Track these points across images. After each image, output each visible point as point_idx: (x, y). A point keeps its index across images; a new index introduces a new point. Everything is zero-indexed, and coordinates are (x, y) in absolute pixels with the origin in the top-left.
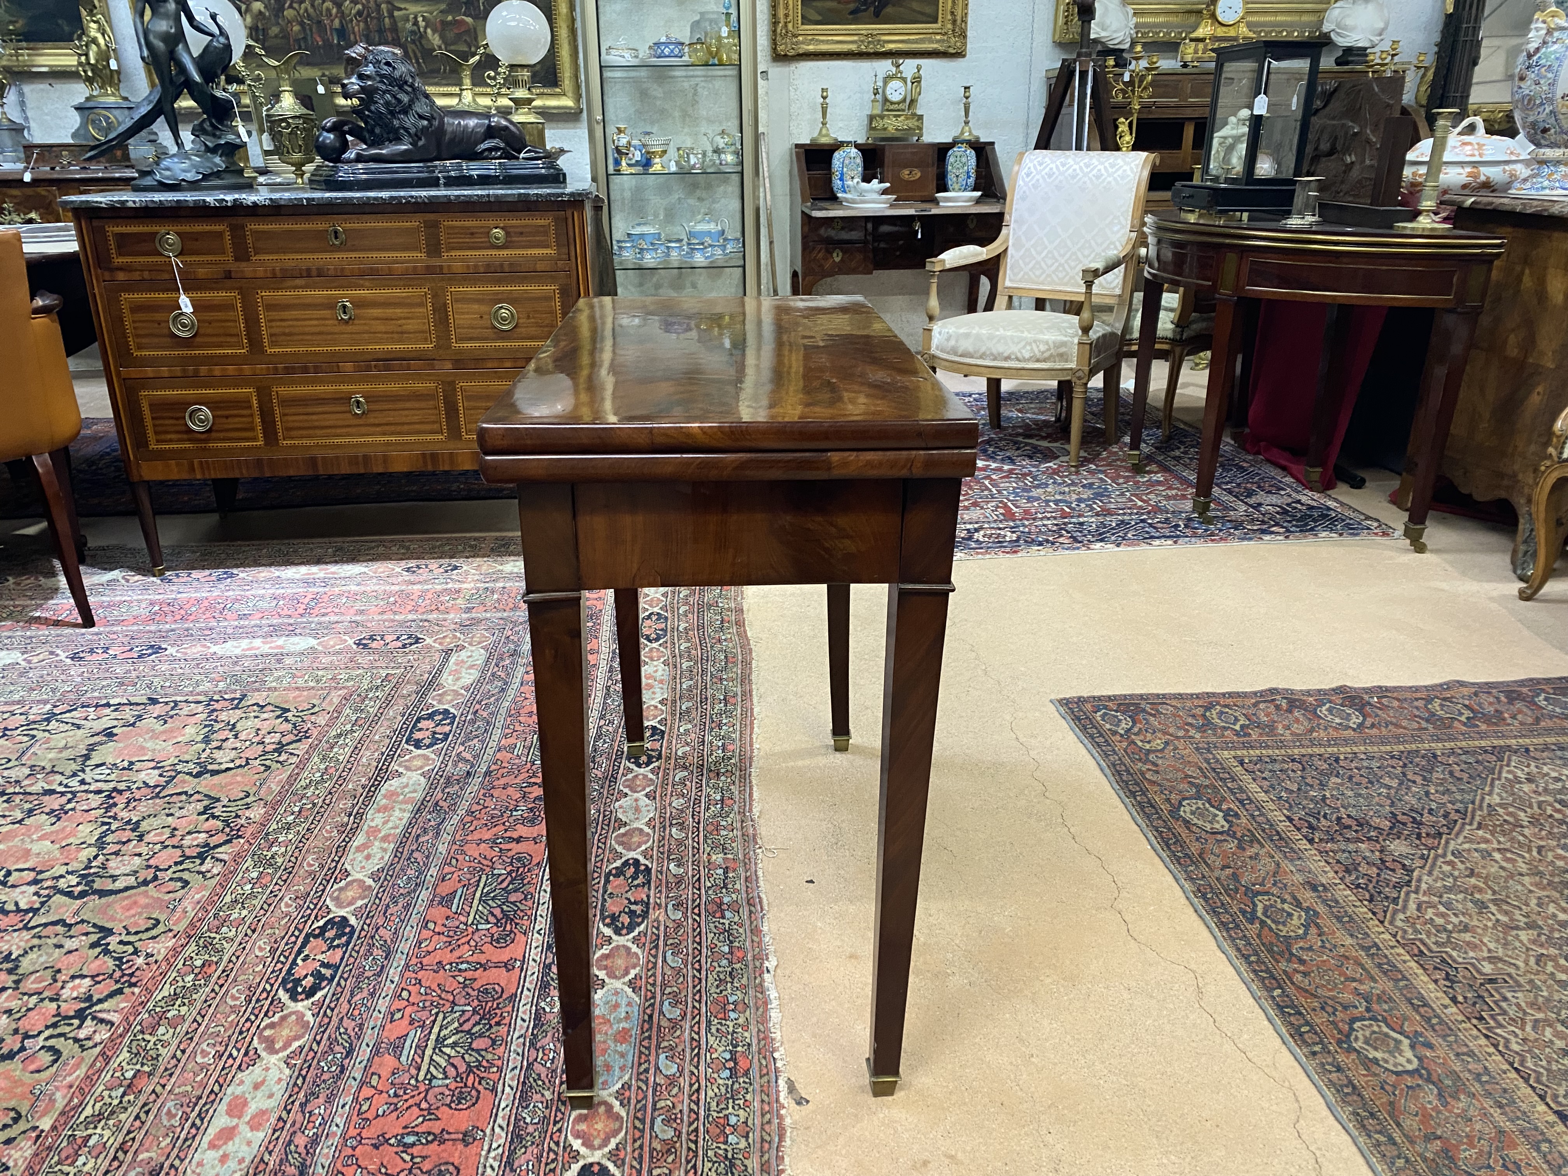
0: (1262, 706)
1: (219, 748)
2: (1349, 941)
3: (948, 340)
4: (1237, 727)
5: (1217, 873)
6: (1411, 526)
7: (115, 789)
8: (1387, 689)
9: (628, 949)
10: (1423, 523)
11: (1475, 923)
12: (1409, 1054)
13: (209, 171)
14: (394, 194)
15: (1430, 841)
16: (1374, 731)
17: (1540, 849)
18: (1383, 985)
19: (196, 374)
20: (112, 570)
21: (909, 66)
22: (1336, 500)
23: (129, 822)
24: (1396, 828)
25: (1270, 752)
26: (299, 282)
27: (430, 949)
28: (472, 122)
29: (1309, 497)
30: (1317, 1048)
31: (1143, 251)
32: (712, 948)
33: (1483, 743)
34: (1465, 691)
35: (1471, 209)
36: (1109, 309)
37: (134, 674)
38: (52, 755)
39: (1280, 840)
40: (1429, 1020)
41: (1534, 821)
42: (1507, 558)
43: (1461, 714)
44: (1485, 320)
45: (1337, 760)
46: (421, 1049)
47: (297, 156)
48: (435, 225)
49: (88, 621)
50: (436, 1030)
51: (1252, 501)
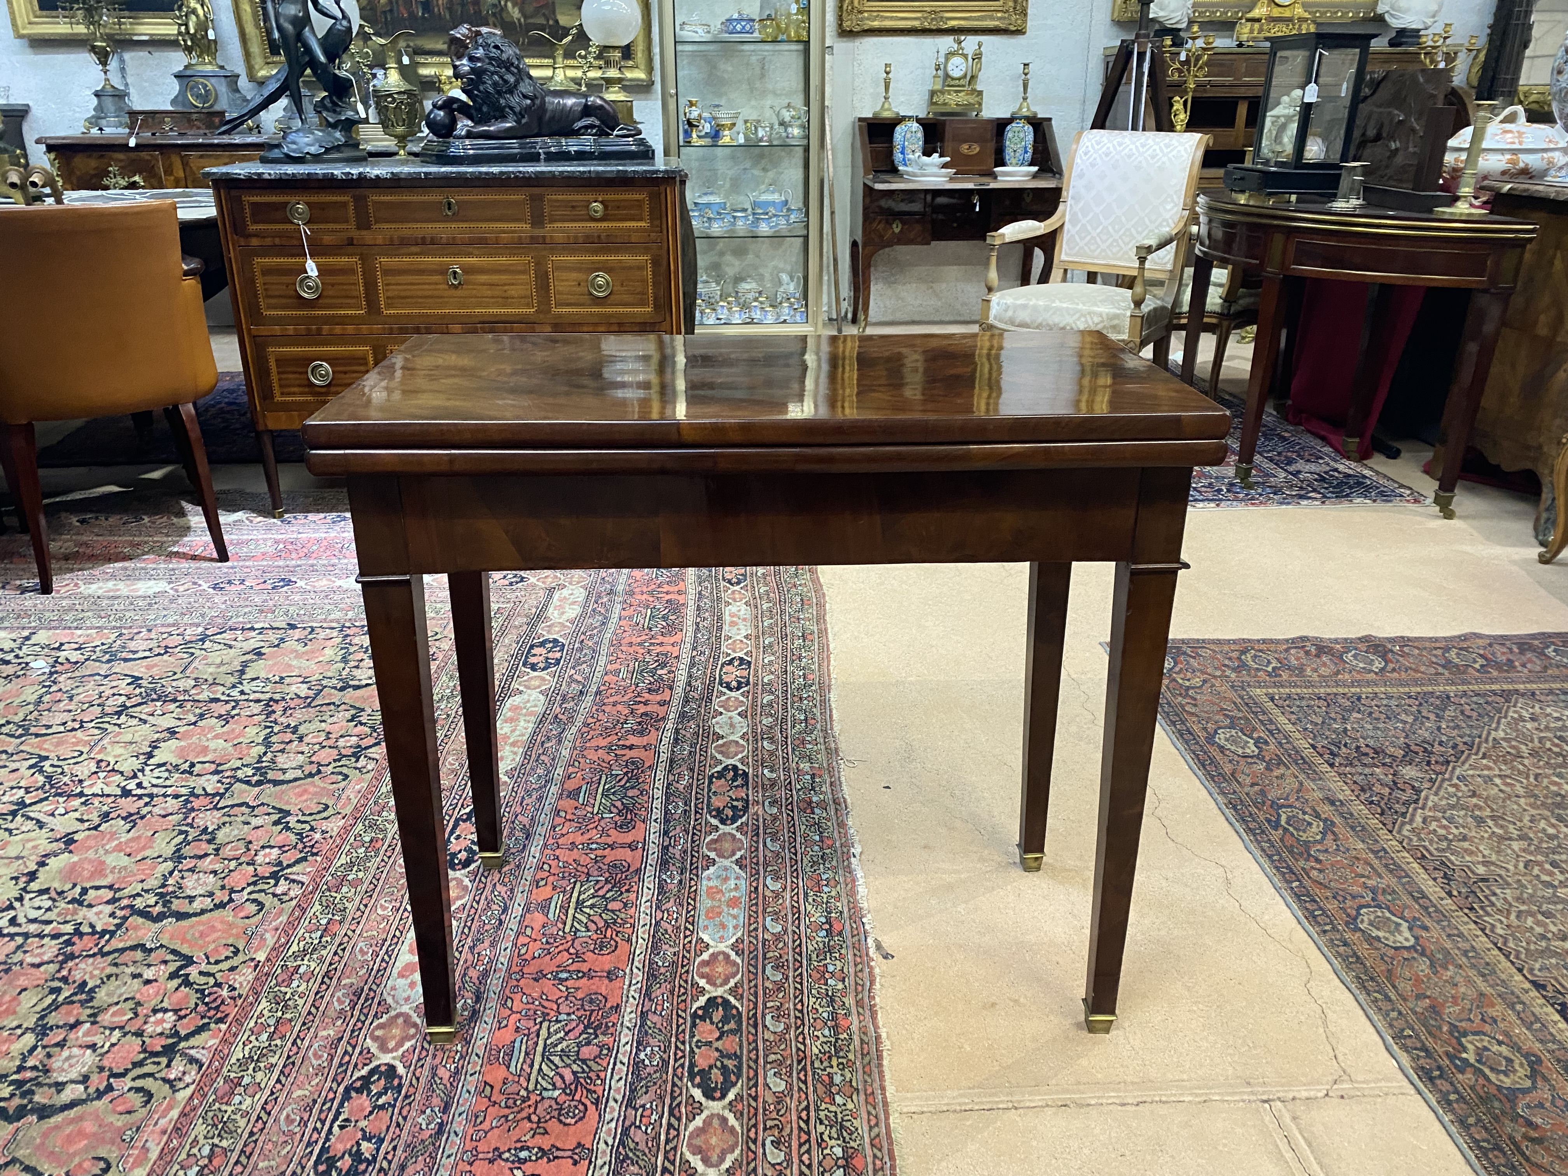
0: (1293, 651)
1: (357, 667)
2: (1361, 846)
3: (1006, 310)
4: (1270, 669)
5: (1247, 789)
6: (1441, 494)
7: (271, 699)
8: (1409, 639)
9: (733, 836)
10: (1452, 491)
11: (1473, 834)
12: (1407, 934)
13: (331, 145)
14: (504, 169)
15: (1438, 768)
16: (1395, 675)
17: (1536, 777)
18: (1388, 880)
19: (319, 332)
20: (235, 511)
21: (970, 43)
22: (1371, 469)
23: (288, 726)
24: (1408, 755)
25: (1299, 691)
26: (414, 249)
27: (564, 831)
28: (570, 102)
29: (1346, 466)
30: (1328, 928)
31: (1194, 229)
32: (805, 837)
33: (1494, 687)
34: (1480, 642)
35: (1509, 195)
36: (1160, 283)
37: (271, 603)
38: (211, 670)
39: (1305, 765)
40: (1426, 908)
41: (1534, 753)
42: (1531, 525)
43: (1475, 662)
44: (1518, 301)
45: (1359, 699)
46: (565, 909)
47: (400, 129)
48: (540, 198)
49: (223, 556)
50: (575, 895)
51: (1291, 469)
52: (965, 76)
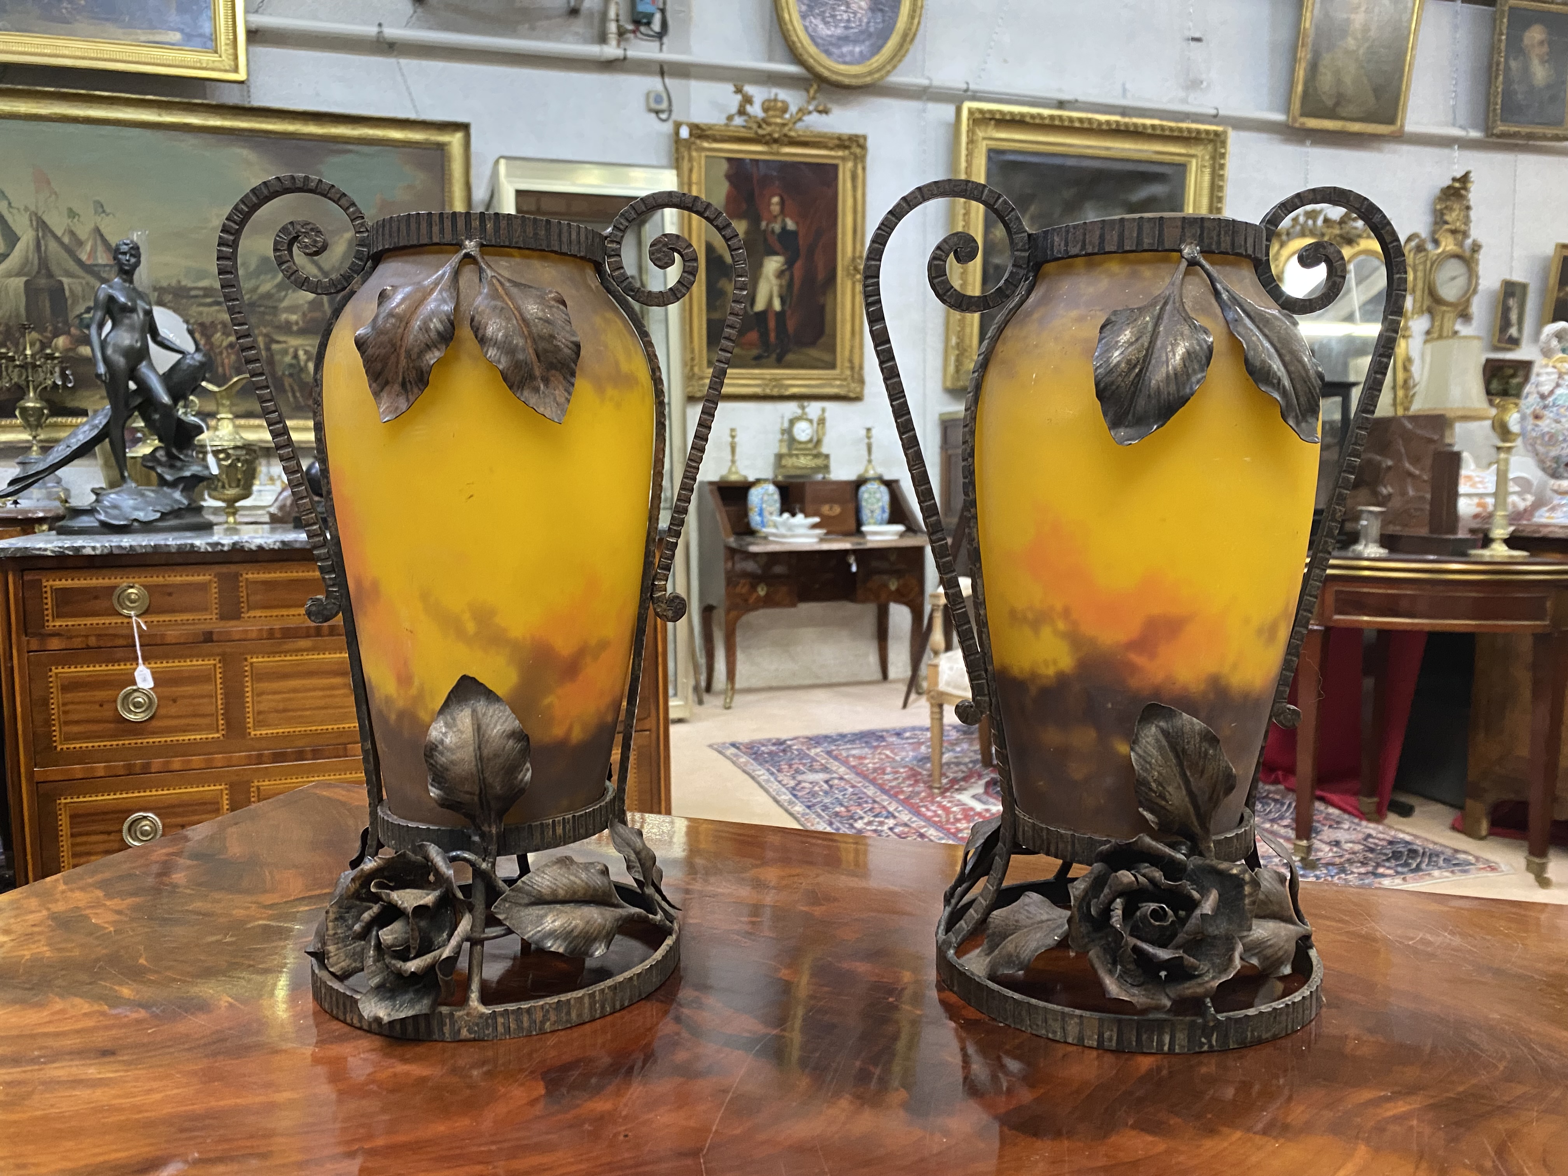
6: (1531, 858)
10: (1545, 856)
13: (169, 508)
19: (146, 769)
21: (814, 409)
29: (1375, 830)
47: (233, 492)
52: (811, 441)
